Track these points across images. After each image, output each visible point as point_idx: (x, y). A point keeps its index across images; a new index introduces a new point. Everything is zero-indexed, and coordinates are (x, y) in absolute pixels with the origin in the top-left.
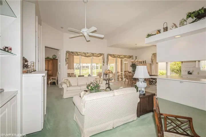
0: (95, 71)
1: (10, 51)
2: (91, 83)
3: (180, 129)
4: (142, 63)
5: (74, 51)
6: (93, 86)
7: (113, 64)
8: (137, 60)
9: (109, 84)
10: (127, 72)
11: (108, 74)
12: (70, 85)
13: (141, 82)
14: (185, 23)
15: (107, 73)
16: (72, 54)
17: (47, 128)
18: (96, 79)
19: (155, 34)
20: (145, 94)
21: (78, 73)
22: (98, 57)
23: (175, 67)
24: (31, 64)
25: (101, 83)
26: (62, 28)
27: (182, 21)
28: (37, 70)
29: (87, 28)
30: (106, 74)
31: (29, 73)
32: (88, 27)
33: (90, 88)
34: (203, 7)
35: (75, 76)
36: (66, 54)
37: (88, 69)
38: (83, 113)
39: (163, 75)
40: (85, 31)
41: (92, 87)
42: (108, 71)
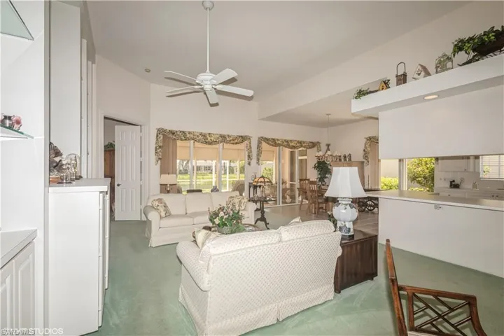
0: (228, 180)
1: (16, 126)
2: (220, 208)
3: (446, 324)
4: (343, 160)
5: (177, 130)
6: (226, 217)
7: (271, 162)
8: (329, 153)
9: (264, 212)
10: (307, 182)
11: (260, 186)
12: (168, 215)
13: (343, 206)
14: (449, 65)
15: (259, 184)
16: (171, 136)
17: (111, 324)
18: (231, 197)
19: (377, 91)
20: (353, 236)
21: (185, 183)
22: (236, 143)
23: (420, 169)
24: (69, 161)
25: (243, 208)
26: (148, 71)
27: (442, 59)
28: (84, 175)
29: (211, 72)
30: (255, 187)
31: (65, 185)
32: (215, 71)
33: (217, 221)
34: (493, 27)
35: (179, 191)
36: (157, 136)
37: (211, 173)
38: (205, 286)
39: (391, 189)
40: (207, 80)
41: (222, 218)
42: (262, 180)
